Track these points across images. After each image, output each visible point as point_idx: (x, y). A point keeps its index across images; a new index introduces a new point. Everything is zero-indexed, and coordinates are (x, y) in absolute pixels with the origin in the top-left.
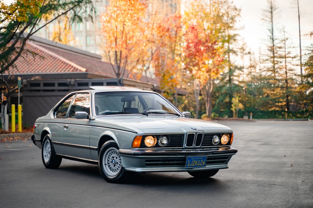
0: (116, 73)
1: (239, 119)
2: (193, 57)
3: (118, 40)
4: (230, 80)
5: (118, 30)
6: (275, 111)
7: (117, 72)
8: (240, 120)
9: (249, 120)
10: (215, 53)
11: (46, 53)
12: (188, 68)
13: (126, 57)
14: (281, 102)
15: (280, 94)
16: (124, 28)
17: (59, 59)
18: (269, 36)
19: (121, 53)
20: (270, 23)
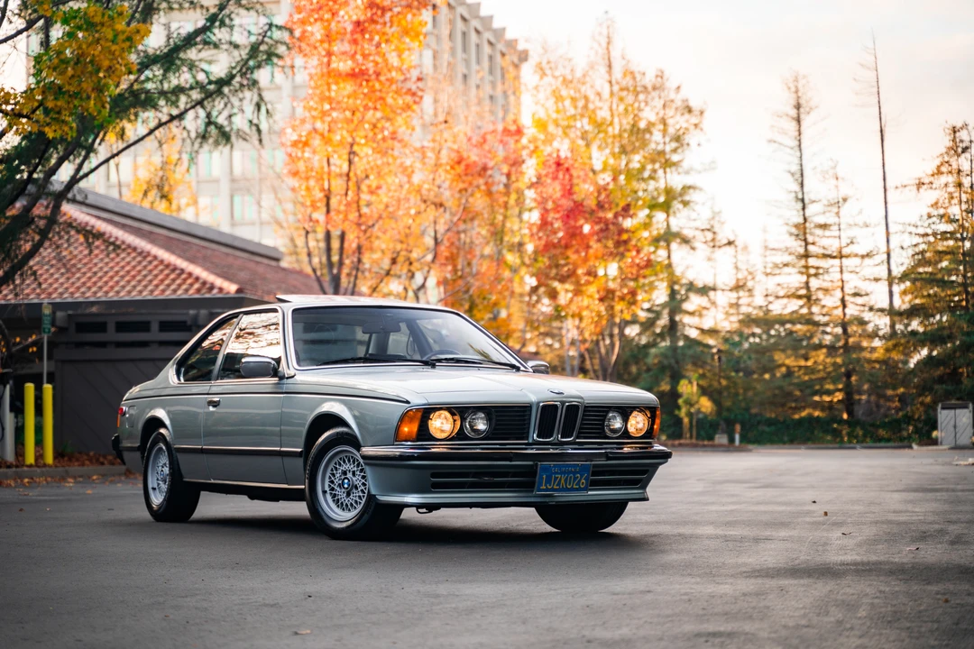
1: (701, 443)
2: (558, 251)
3: (334, 201)
4: (673, 327)
5: (334, 169)
6: (810, 419)
8: (704, 446)
9: (730, 447)
10: (626, 242)
12: (546, 285)
13: (359, 248)
14: (829, 393)
15: (825, 368)
18: (792, 192)
19: (342, 237)
20: (792, 152)
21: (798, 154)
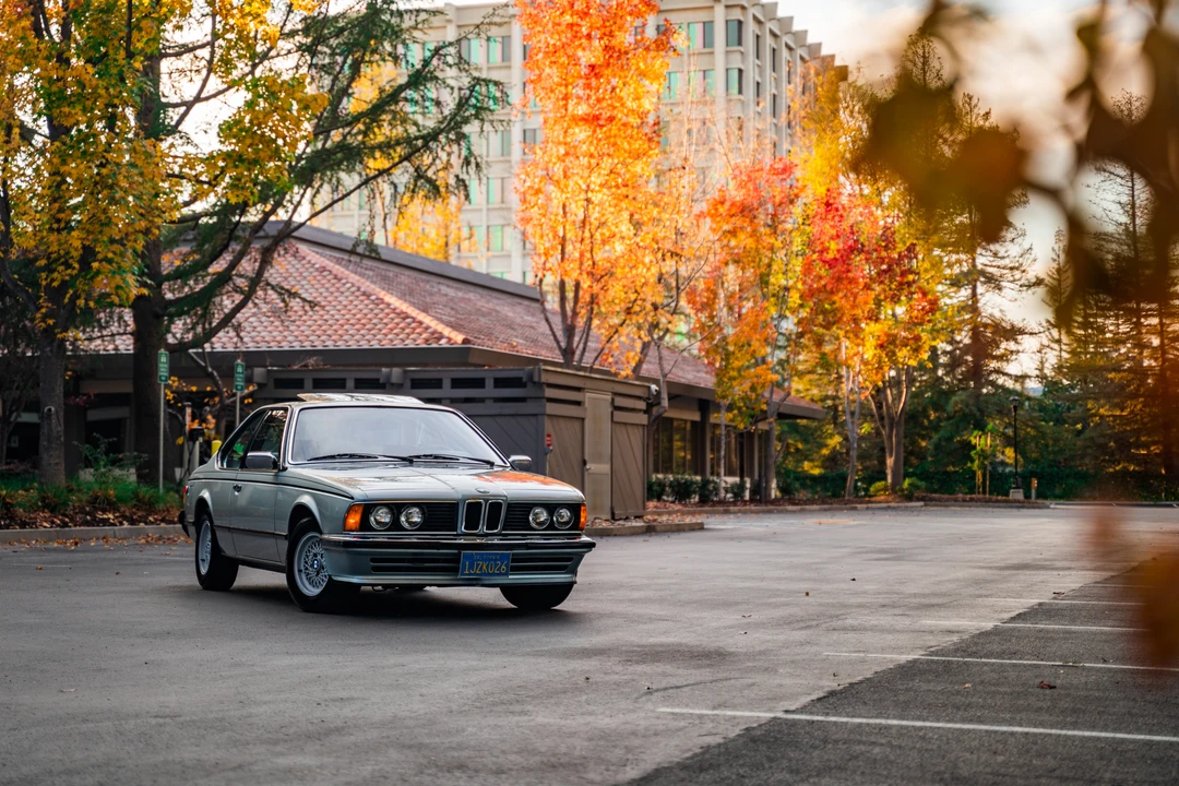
0: (559, 347)
1: (994, 498)
2: (822, 296)
3: (569, 248)
5: (571, 218)
6: (1125, 472)
7: (563, 345)
8: (997, 501)
9: (1026, 503)
10: (909, 284)
12: (811, 332)
13: (594, 300)
14: (1146, 446)
15: (1142, 418)
16: (586, 209)
18: (1121, 224)
19: (577, 286)
20: (1123, 182)
21: (1130, 184)
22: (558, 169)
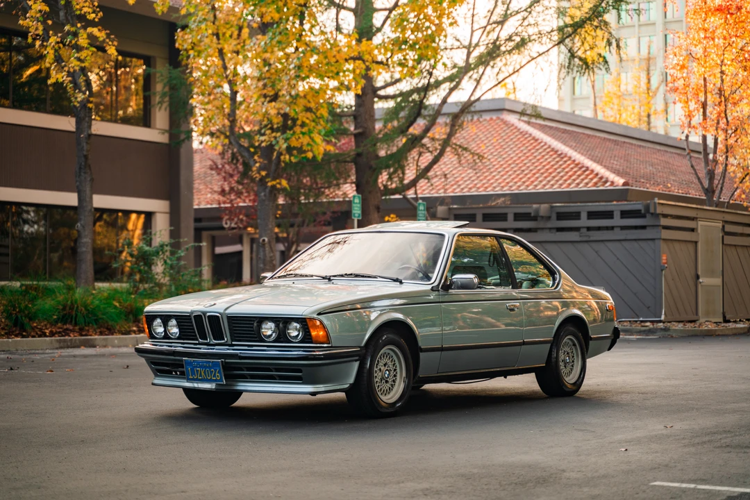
0: (703, 187)
3: (709, 109)
5: (710, 87)
7: (706, 184)
11: (546, 144)
16: (722, 80)
17: (570, 158)
19: (716, 140)
22: (698, 51)
